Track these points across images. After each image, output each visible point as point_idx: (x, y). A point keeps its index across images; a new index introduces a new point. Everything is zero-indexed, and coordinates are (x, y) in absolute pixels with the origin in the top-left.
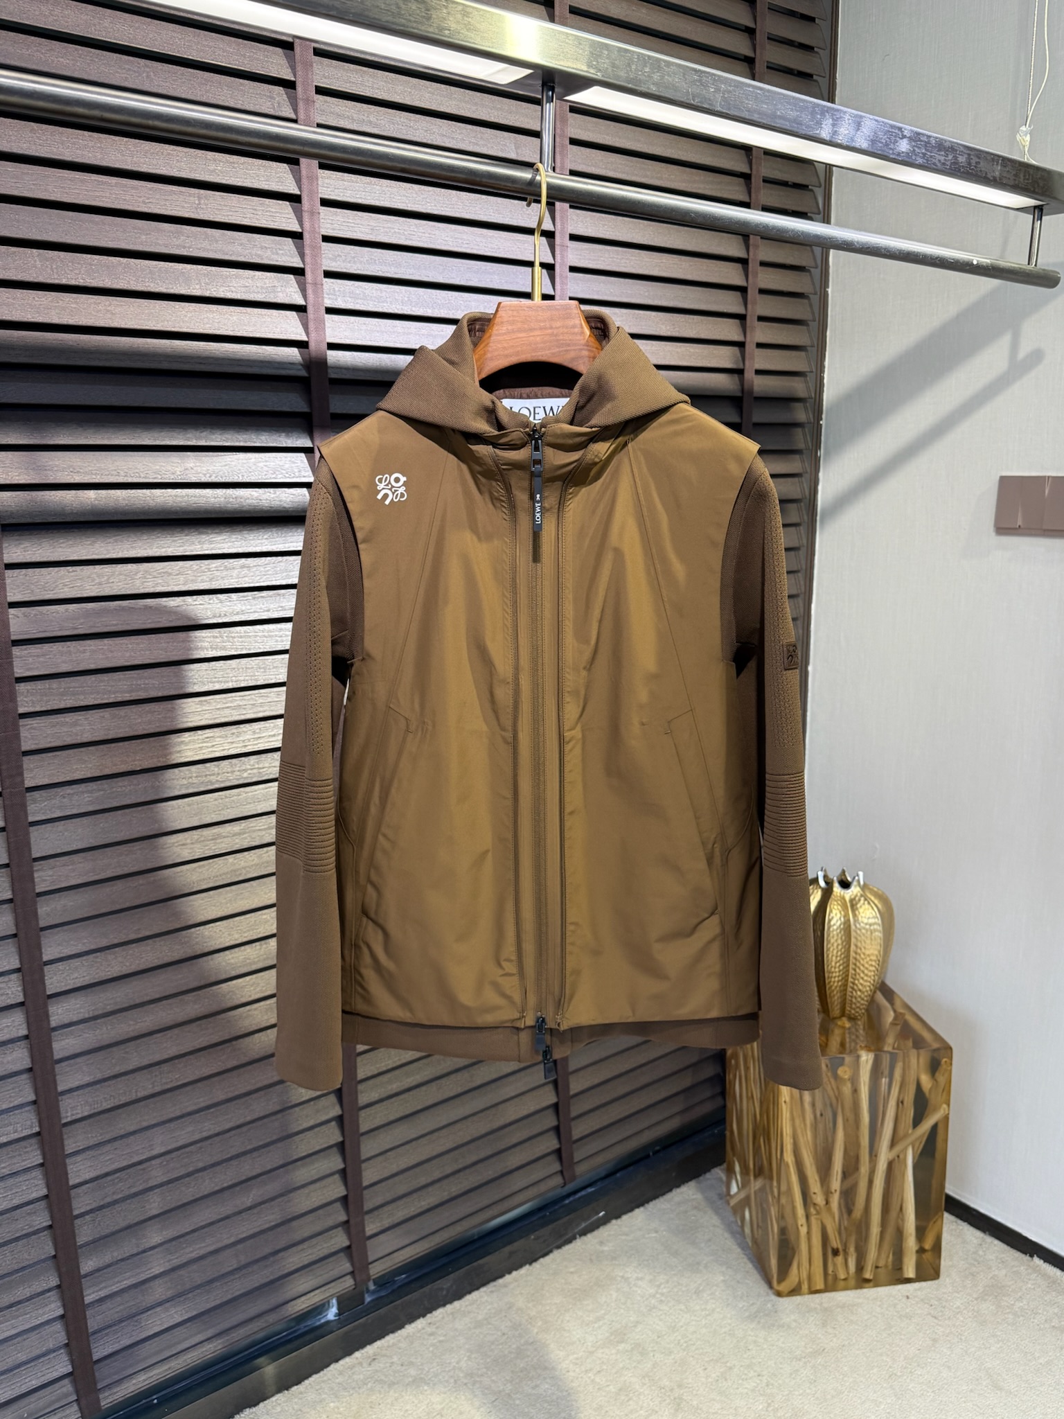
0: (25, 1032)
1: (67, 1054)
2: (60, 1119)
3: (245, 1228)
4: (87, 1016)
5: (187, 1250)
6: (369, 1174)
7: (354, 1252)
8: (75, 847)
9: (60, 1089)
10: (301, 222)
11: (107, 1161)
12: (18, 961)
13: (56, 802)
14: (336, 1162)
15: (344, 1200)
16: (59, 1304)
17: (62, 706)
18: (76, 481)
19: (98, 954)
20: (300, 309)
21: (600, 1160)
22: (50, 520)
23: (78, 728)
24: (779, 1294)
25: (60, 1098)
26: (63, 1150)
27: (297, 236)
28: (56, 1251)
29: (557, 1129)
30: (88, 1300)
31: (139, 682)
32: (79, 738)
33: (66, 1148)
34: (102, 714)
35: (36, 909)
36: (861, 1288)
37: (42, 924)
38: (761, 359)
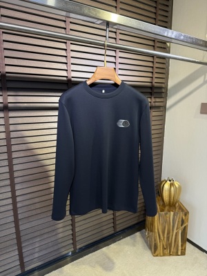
1: (20, 207)
2: (18, 219)
4: (24, 200)
9: (18, 213)
11: (27, 226)
12: (10, 190)
16: (18, 252)
19: (26, 189)
20: (66, 70)
24: (154, 256)
25: (18, 215)
27: (66, 57)
28: (17, 242)
29: (113, 223)
30: (23, 251)
33: (19, 224)
35: (14, 180)
36: (170, 256)
37: (15, 183)
38: (156, 80)
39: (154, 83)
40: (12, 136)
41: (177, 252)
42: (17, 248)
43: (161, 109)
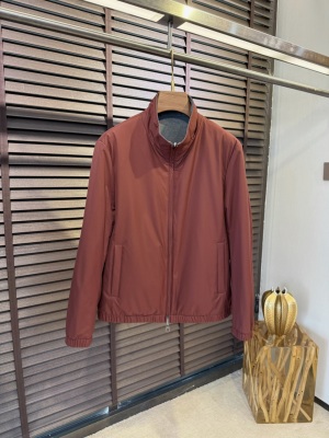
2: (20, 347)
3: (78, 384)
6: (119, 371)
7: (114, 393)
10: (106, 79)
13: (23, 249)
14: (108, 366)
15: (110, 377)
20: (105, 105)
21: (193, 370)
22: (24, 164)
23: (31, 227)
25: (20, 340)
26: (21, 357)
27: (105, 83)
29: (179, 360)
30: (27, 404)
38: (250, 127)
39: (246, 131)
40: (12, 209)
42: (16, 397)
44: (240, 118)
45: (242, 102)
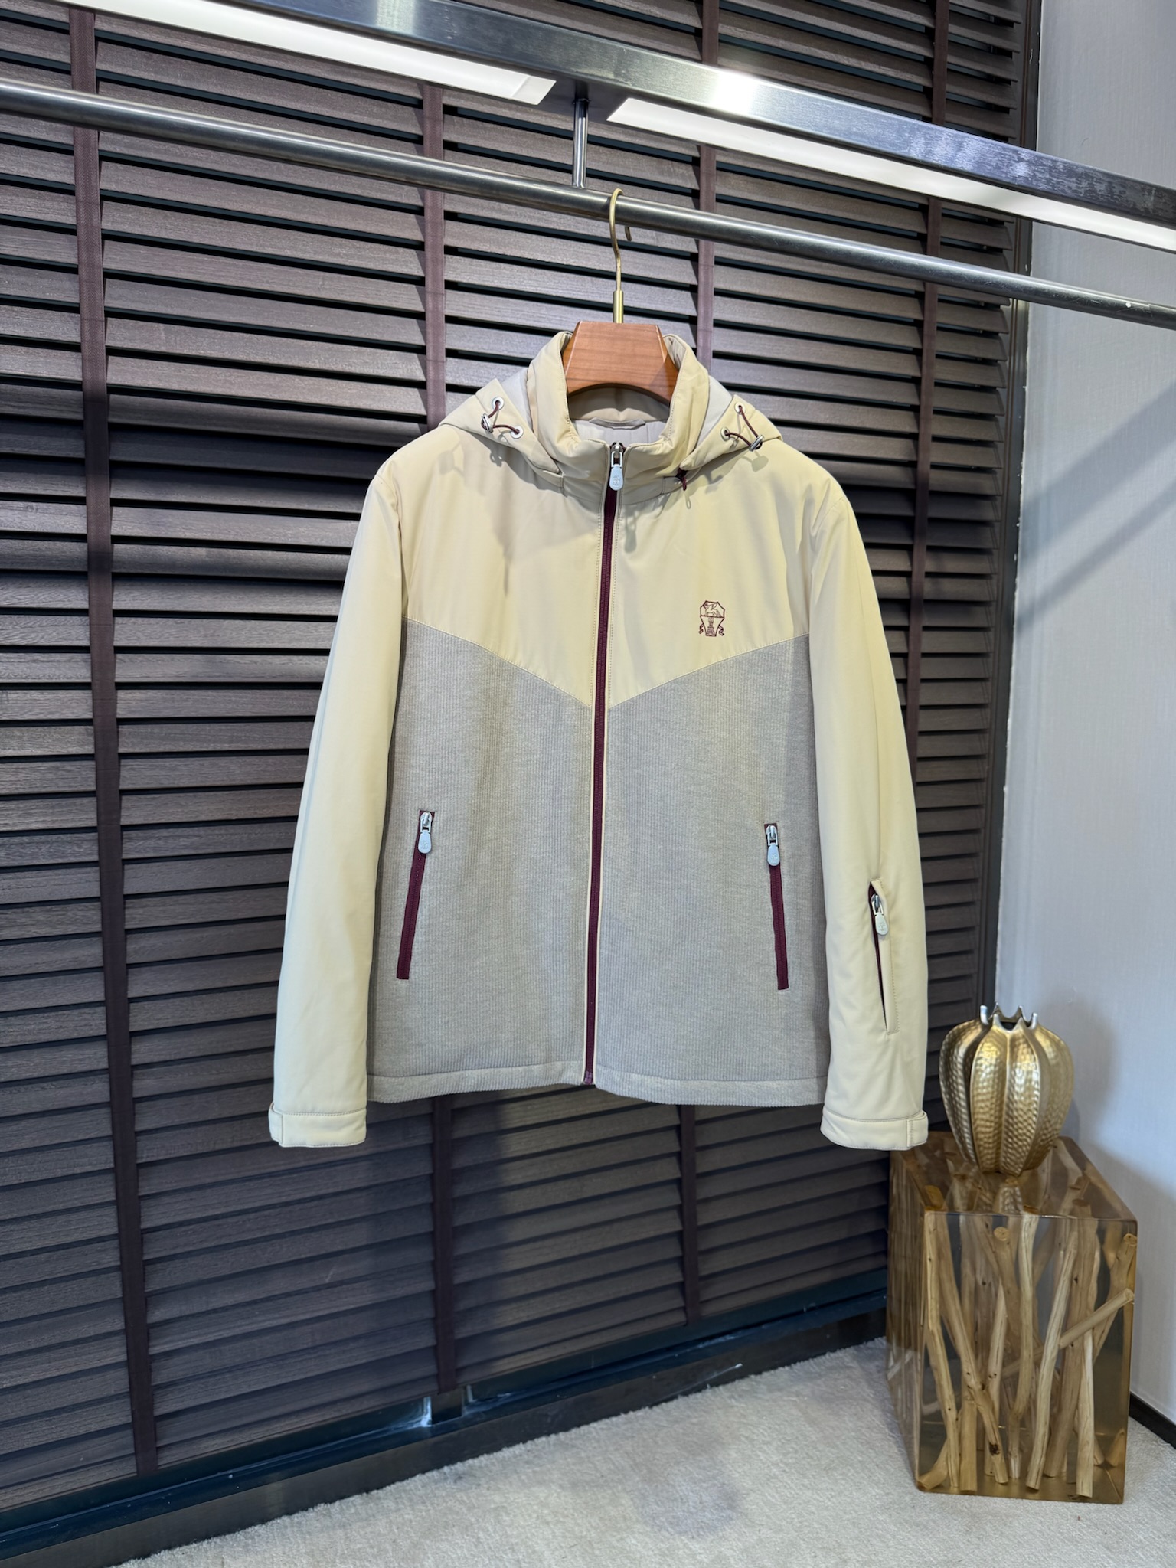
0: (105, 1065)
1: (145, 1094)
2: (136, 1158)
3: (323, 1306)
4: (168, 1058)
5: (260, 1319)
6: (462, 1273)
7: (442, 1354)
8: (167, 889)
9: (138, 1128)
10: (424, 304)
11: (181, 1210)
12: (103, 994)
13: (151, 843)
14: (426, 1253)
15: (433, 1292)
16: (124, 1349)
17: (161, 749)
18: (186, 537)
19: (186, 998)
20: (421, 385)
22: (160, 572)
23: (177, 773)
24: (921, 1488)
25: (138, 1138)
26: (137, 1192)
27: (420, 316)
28: (123, 1294)
29: (681, 1261)
30: (154, 1351)
31: (240, 734)
32: (176, 782)
33: (140, 1189)
34: (201, 762)
35: (126, 946)
36: (1023, 1497)
37: (130, 960)
38: (939, 454)
39: (924, 467)
40: (122, 712)
41: (1073, 1483)
42: (119, 1325)
43: (979, 618)
44: (903, 422)
45: (906, 367)
